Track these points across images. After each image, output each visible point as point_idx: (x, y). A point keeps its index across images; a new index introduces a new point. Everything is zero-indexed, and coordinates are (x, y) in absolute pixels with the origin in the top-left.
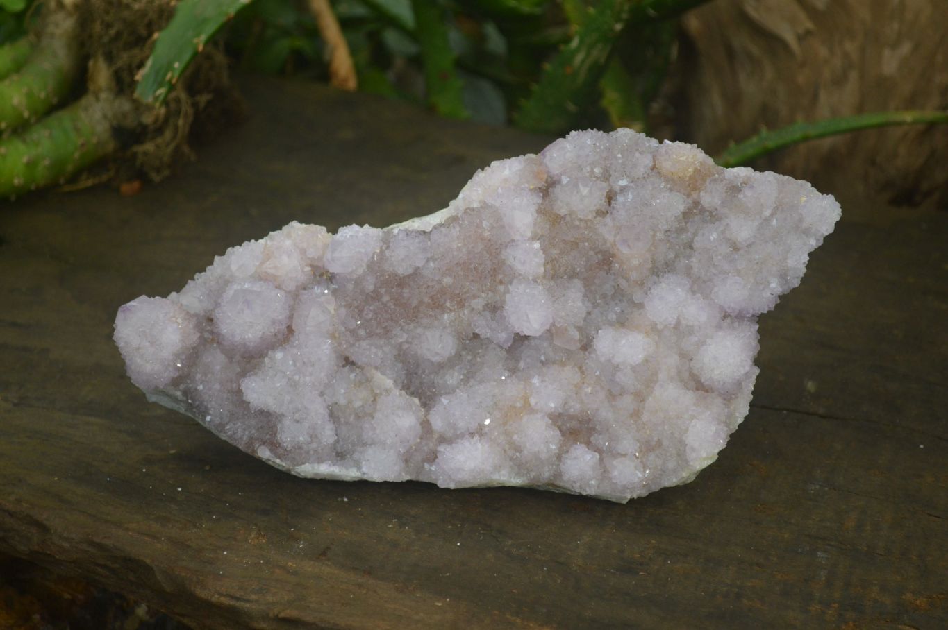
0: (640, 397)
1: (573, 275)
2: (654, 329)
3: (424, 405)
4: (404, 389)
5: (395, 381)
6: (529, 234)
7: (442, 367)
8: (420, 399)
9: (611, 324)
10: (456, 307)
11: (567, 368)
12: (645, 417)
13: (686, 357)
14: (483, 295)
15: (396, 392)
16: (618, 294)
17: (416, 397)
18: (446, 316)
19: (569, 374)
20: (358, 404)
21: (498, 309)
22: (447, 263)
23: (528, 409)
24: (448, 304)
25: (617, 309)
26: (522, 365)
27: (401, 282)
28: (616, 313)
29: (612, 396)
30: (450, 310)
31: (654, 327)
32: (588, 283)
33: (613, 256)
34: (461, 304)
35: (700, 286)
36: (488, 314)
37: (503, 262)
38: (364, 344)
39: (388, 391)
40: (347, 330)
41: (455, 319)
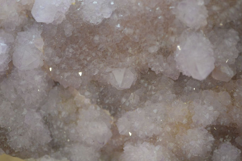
1: (230, 27)
3: (113, 115)
4: (98, 105)
5: (91, 100)
7: (126, 92)
8: (110, 111)
10: (136, 52)
14: (158, 43)
15: (93, 107)
18: (128, 59)
19: (222, 97)
21: (170, 53)
24: (130, 51)
34: (140, 51)
36: (161, 56)
37: (174, 17)
39: (86, 107)
41: (136, 60)
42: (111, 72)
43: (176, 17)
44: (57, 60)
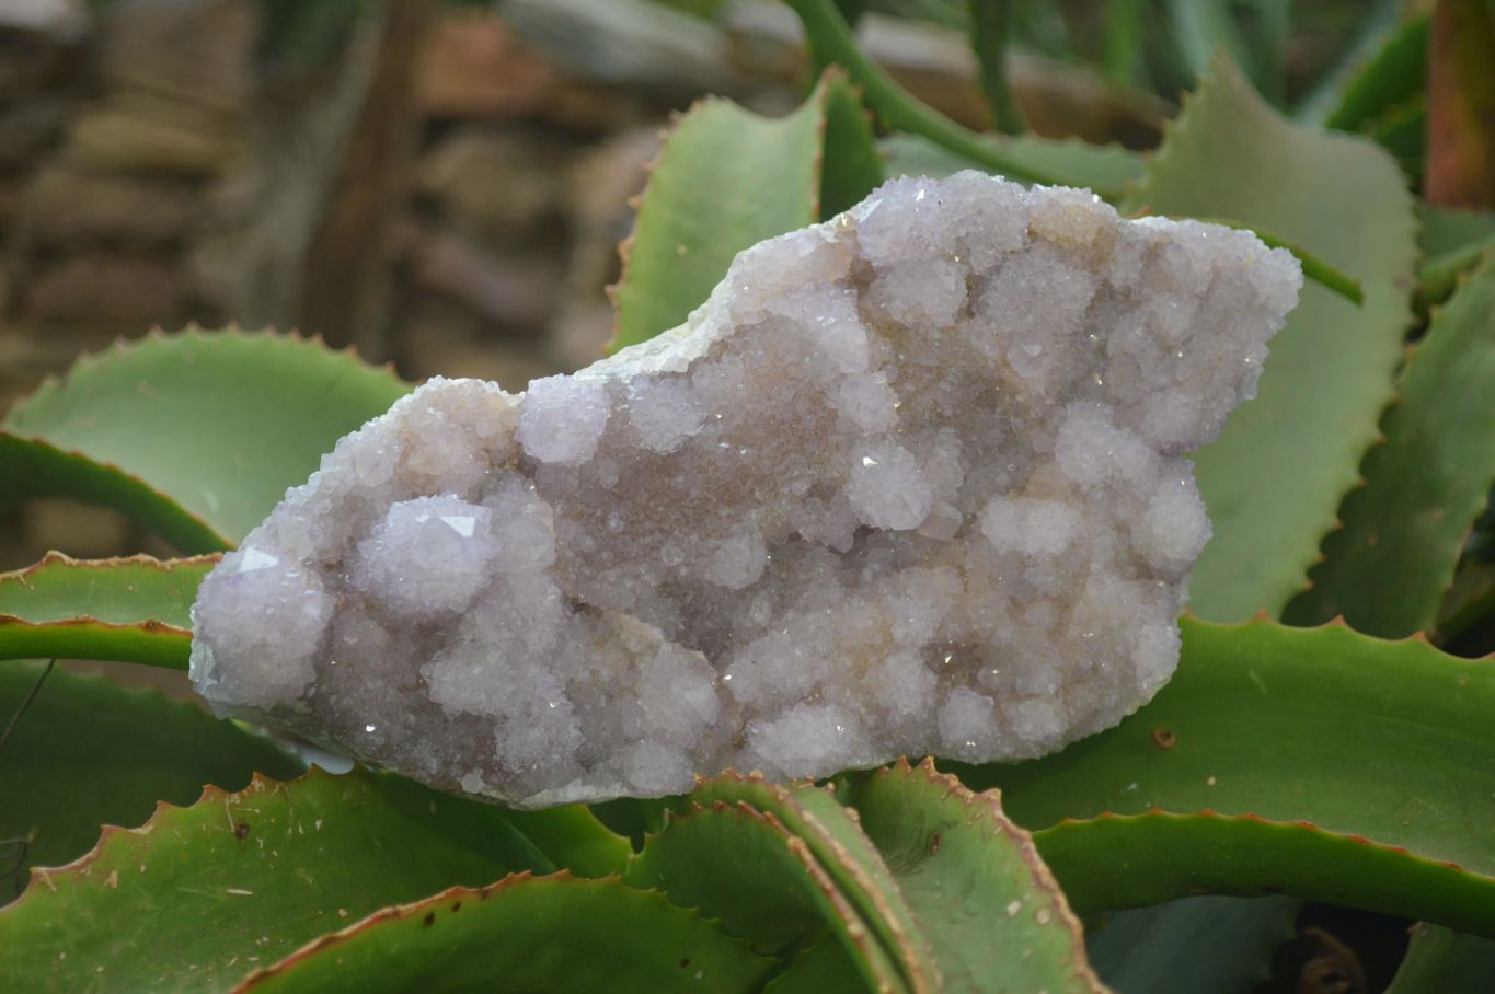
0: (1063, 604)
1: (940, 420)
2: (1076, 493)
3: (713, 661)
4: (679, 641)
5: (664, 630)
6: (866, 363)
7: (742, 596)
8: (707, 653)
9: (1004, 491)
10: (768, 497)
11: (937, 570)
12: (1072, 633)
13: (1122, 528)
14: (808, 472)
15: (666, 647)
16: (1010, 442)
17: (699, 650)
18: (754, 514)
19: (941, 578)
20: (605, 674)
21: (835, 492)
22: (739, 425)
23: (891, 645)
24: (757, 494)
25: (1011, 467)
26: (867, 574)
27: (665, 465)
28: (1009, 472)
29: (1016, 606)
30: (760, 503)
31: (1076, 489)
32: (964, 432)
33: (1002, 382)
35: (1126, 414)
36: (817, 501)
37: (833, 415)
38: (612, 575)
39: (653, 648)
40: (578, 556)
41: (767, 516)
42: (718, 548)
43: (839, 413)
44: (589, 543)
